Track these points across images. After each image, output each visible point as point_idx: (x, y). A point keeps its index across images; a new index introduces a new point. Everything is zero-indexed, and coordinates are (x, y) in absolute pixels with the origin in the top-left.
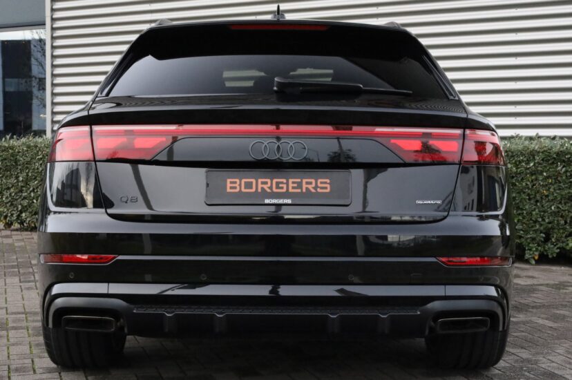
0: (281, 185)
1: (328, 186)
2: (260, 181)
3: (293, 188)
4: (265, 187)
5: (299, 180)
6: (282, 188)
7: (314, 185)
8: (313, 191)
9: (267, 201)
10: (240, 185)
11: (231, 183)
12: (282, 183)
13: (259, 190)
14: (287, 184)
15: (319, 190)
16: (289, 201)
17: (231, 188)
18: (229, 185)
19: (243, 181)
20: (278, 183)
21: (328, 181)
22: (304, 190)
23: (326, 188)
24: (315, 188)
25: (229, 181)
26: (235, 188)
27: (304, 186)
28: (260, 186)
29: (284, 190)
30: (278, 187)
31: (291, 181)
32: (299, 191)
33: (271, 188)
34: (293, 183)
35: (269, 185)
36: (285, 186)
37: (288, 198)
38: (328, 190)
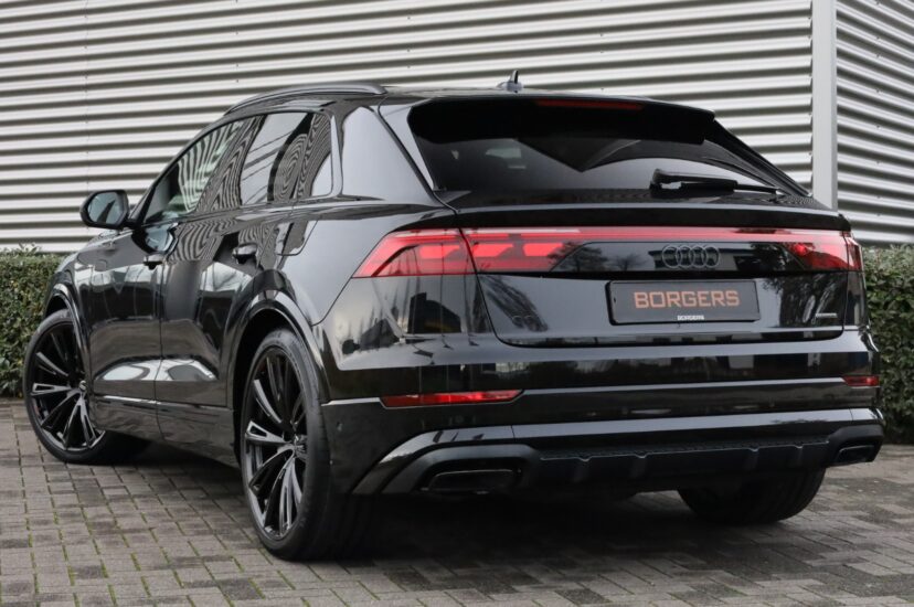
0: (690, 299)
1: (736, 298)
2: (668, 294)
3: (703, 301)
4: (676, 301)
5: (706, 292)
6: (692, 302)
7: (722, 298)
8: (723, 304)
9: (680, 318)
10: (649, 299)
11: (639, 297)
12: (691, 296)
13: (670, 305)
14: (696, 296)
15: (729, 304)
16: (702, 318)
17: (640, 303)
18: (637, 300)
19: (651, 294)
20: (687, 296)
21: (735, 292)
22: (714, 304)
23: (734, 301)
24: (725, 300)
25: (636, 294)
26: (644, 303)
27: (714, 299)
28: (669, 300)
29: (694, 304)
30: (687, 302)
31: (700, 293)
32: (709, 305)
33: (680, 302)
34: (703, 295)
35: (678, 298)
36: (694, 299)
37: (699, 314)
38: (737, 304)
